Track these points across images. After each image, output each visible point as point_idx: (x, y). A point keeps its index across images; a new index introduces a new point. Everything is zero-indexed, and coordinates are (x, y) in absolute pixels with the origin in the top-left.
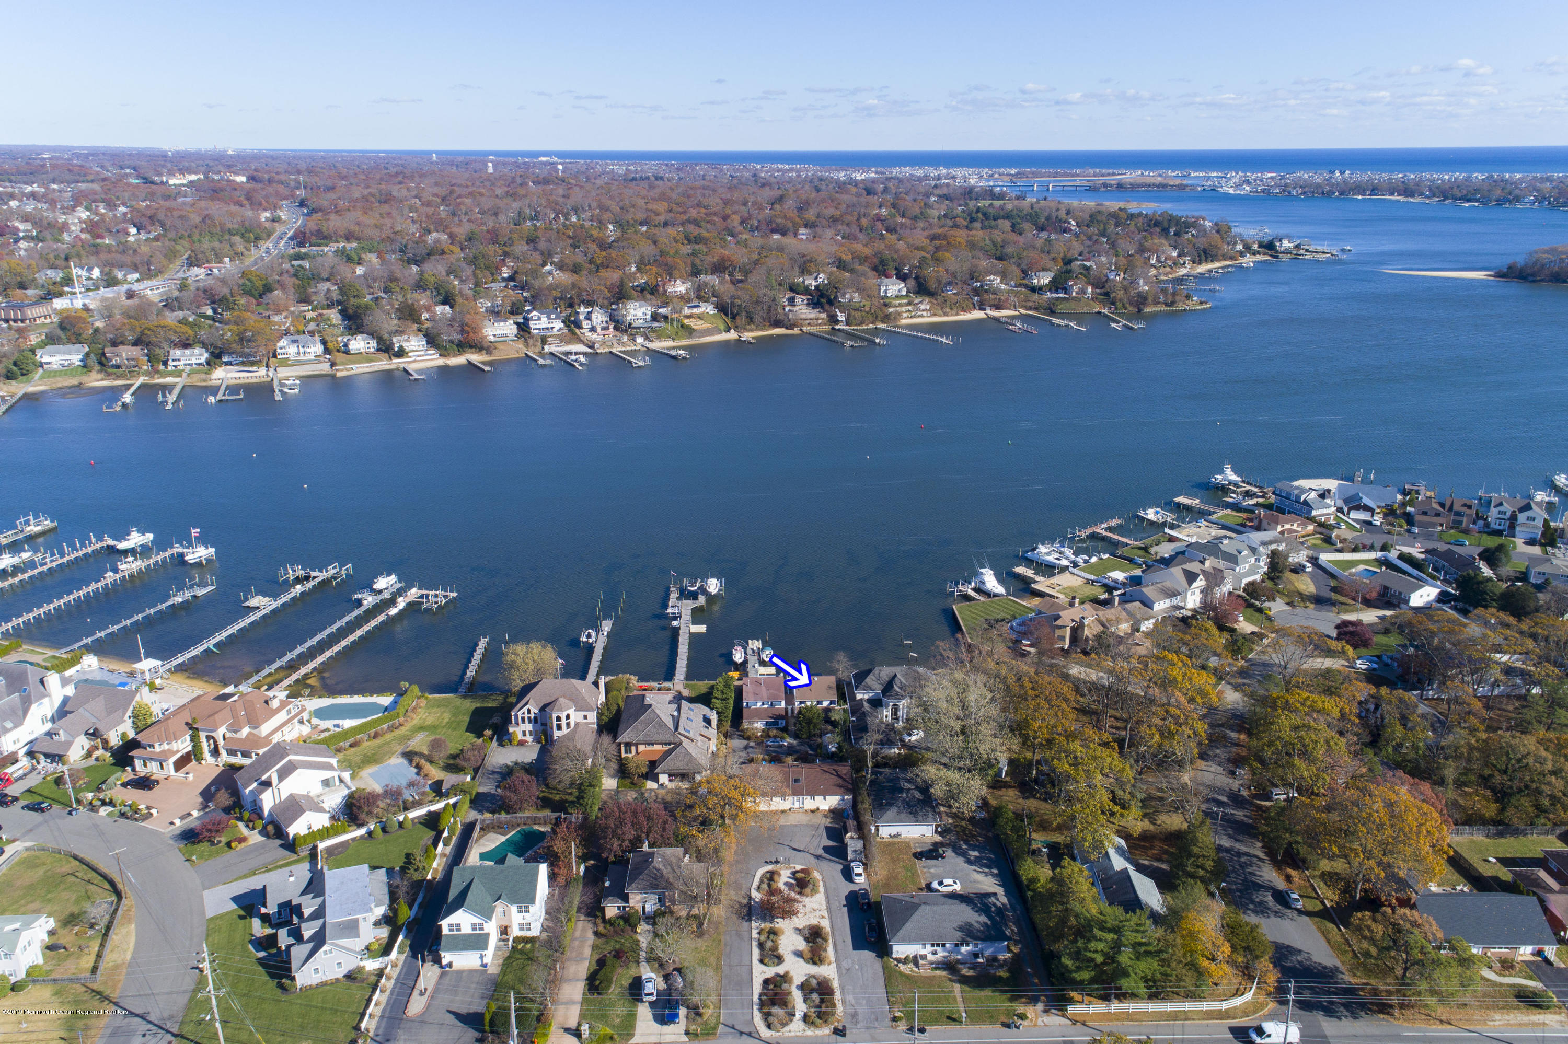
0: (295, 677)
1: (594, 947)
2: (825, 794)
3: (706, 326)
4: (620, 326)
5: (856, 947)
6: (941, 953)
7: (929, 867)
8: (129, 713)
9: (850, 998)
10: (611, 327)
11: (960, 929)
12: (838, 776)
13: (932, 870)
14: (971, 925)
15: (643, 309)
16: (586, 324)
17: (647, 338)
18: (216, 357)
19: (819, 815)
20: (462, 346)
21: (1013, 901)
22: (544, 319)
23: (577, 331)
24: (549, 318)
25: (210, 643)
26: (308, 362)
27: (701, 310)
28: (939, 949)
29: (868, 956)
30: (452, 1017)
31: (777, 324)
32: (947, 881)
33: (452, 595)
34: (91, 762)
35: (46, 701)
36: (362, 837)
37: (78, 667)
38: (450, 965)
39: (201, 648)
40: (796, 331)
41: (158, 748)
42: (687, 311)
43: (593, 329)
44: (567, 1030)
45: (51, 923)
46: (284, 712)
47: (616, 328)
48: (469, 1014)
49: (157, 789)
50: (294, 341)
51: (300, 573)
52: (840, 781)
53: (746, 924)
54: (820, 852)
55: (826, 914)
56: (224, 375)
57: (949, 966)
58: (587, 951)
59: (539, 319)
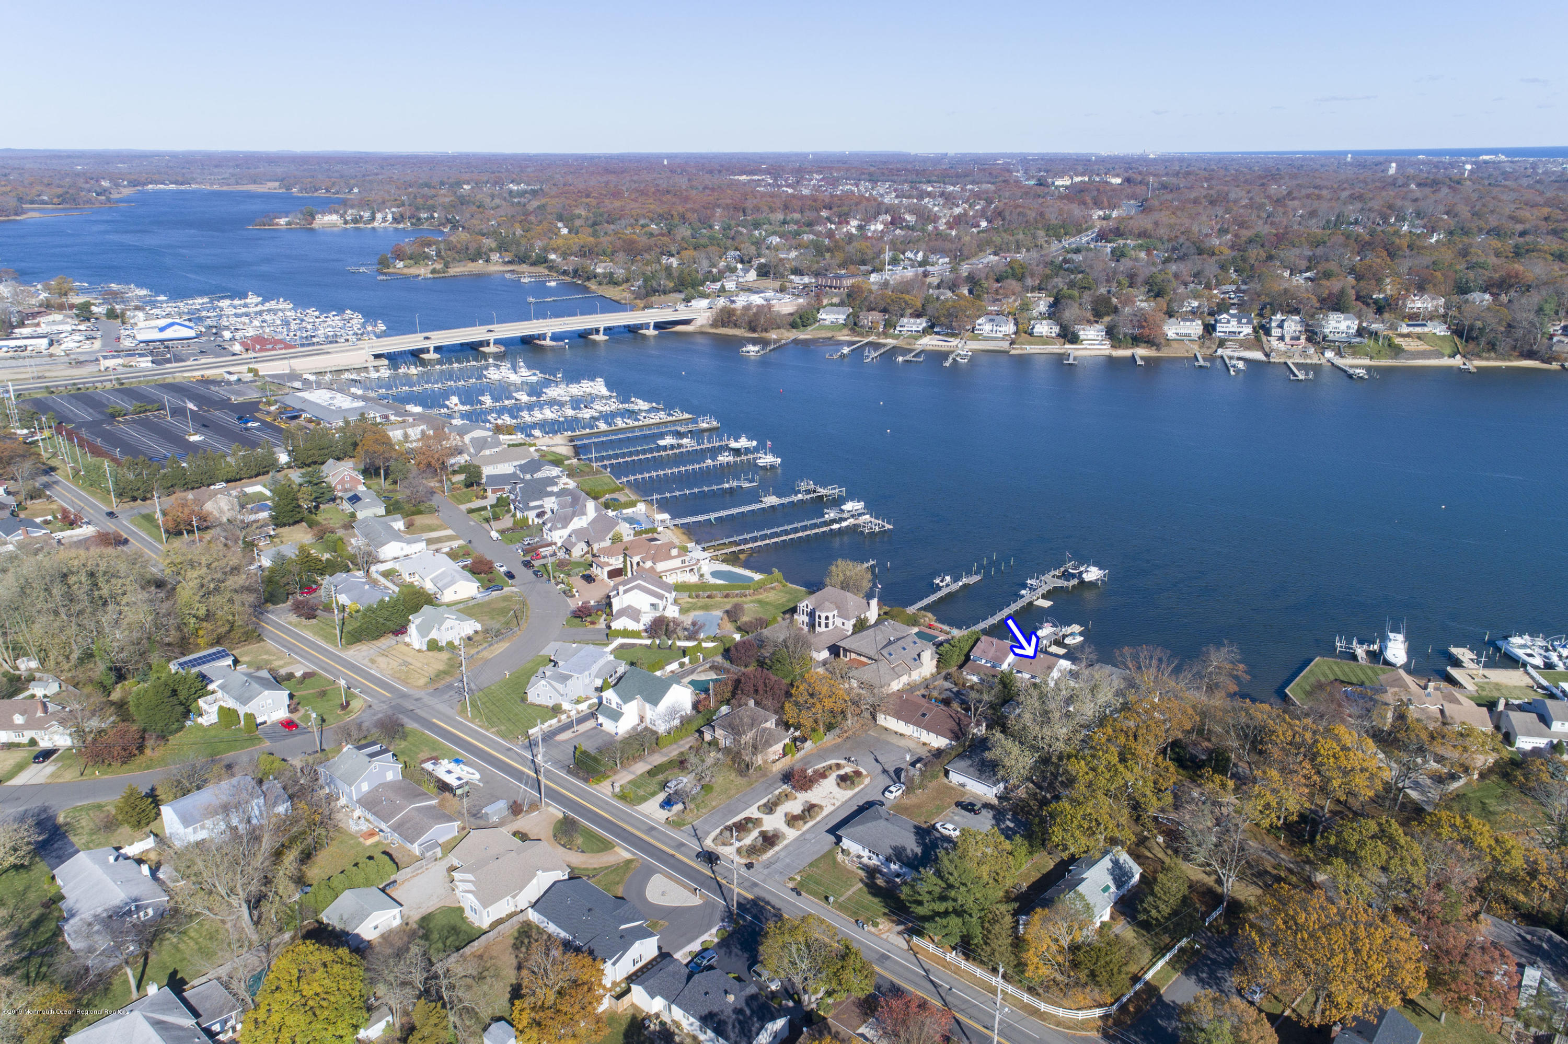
0: (734, 549)
1: (680, 753)
2: (938, 733)
3: (1426, 347)
4: (1313, 336)
5: (828, 830)
6: (875, 861)
7: (956, 814)
8: (610, 536)
10: (1303, 337)
11: (895, 849)
12: (959, 724)
13: (956, 818)
14: (904, 849)
15: (1348, 323)
16: (1276, 332)
17: (1339, 353)
18: (930, 329)
19: (926, 748)
20: (1136, 340)
22: (1234, 322)
23: (1264, 338)
24: (1239, 322)
25: (712, 516)
26: (995, 339)
27: (1426, 330)
28: (874, 857)
29: (830, 839)
31: (1530, 355)
32: (950, 826)
33: (888, 527)
34: (582, 560)
35: (584, 517)
36: (646, 645)
37: (634, 509)
38: (601, 725)
39: (705, 517)
40: (1555, 366)
41: (602, 559)
42: (1405, 329)
43: (1282, 338)
45: (479, 627)
46: (679, 560)
47: (1309, 339)
49: (592, 585)
50: (992, 320)
51: (812, 486)
52: (956, 728)
53: (780, 784)
54: (892, 769)
55: (837, 804)
56: (930, 342)
57: (871, 872)
58: (674, 753)
59: (1228, 322)
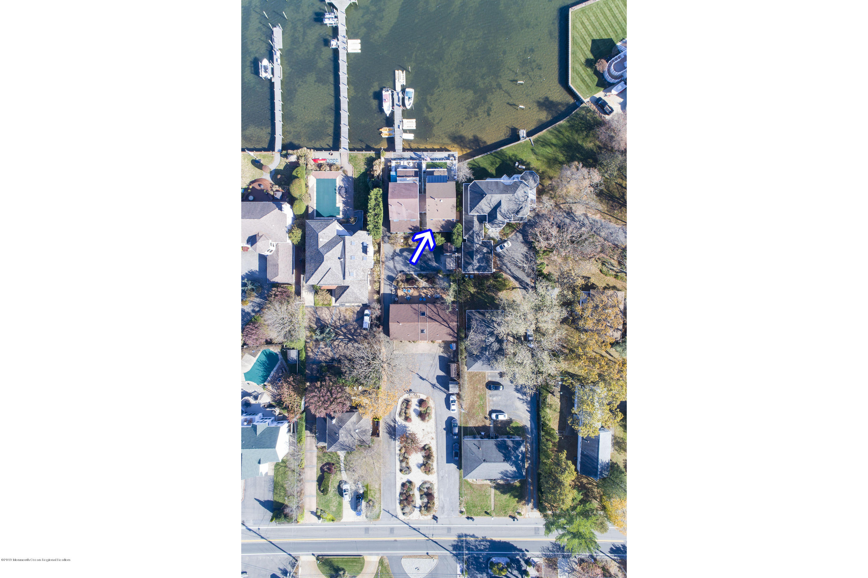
1: (319, 458)
5: (448, 461)
9: (442, 497)
12: (449, 327)
13: (494, 399)
19: (436, 345)
21: (533, 426)
29: (453, 466)
30: (258, 503)
44: (312, 512)
48: (265, 501)
52: (450, 331)
53: (393, 442)
54: (435, 382)
55: (434, 436)
58: (315, 460)
